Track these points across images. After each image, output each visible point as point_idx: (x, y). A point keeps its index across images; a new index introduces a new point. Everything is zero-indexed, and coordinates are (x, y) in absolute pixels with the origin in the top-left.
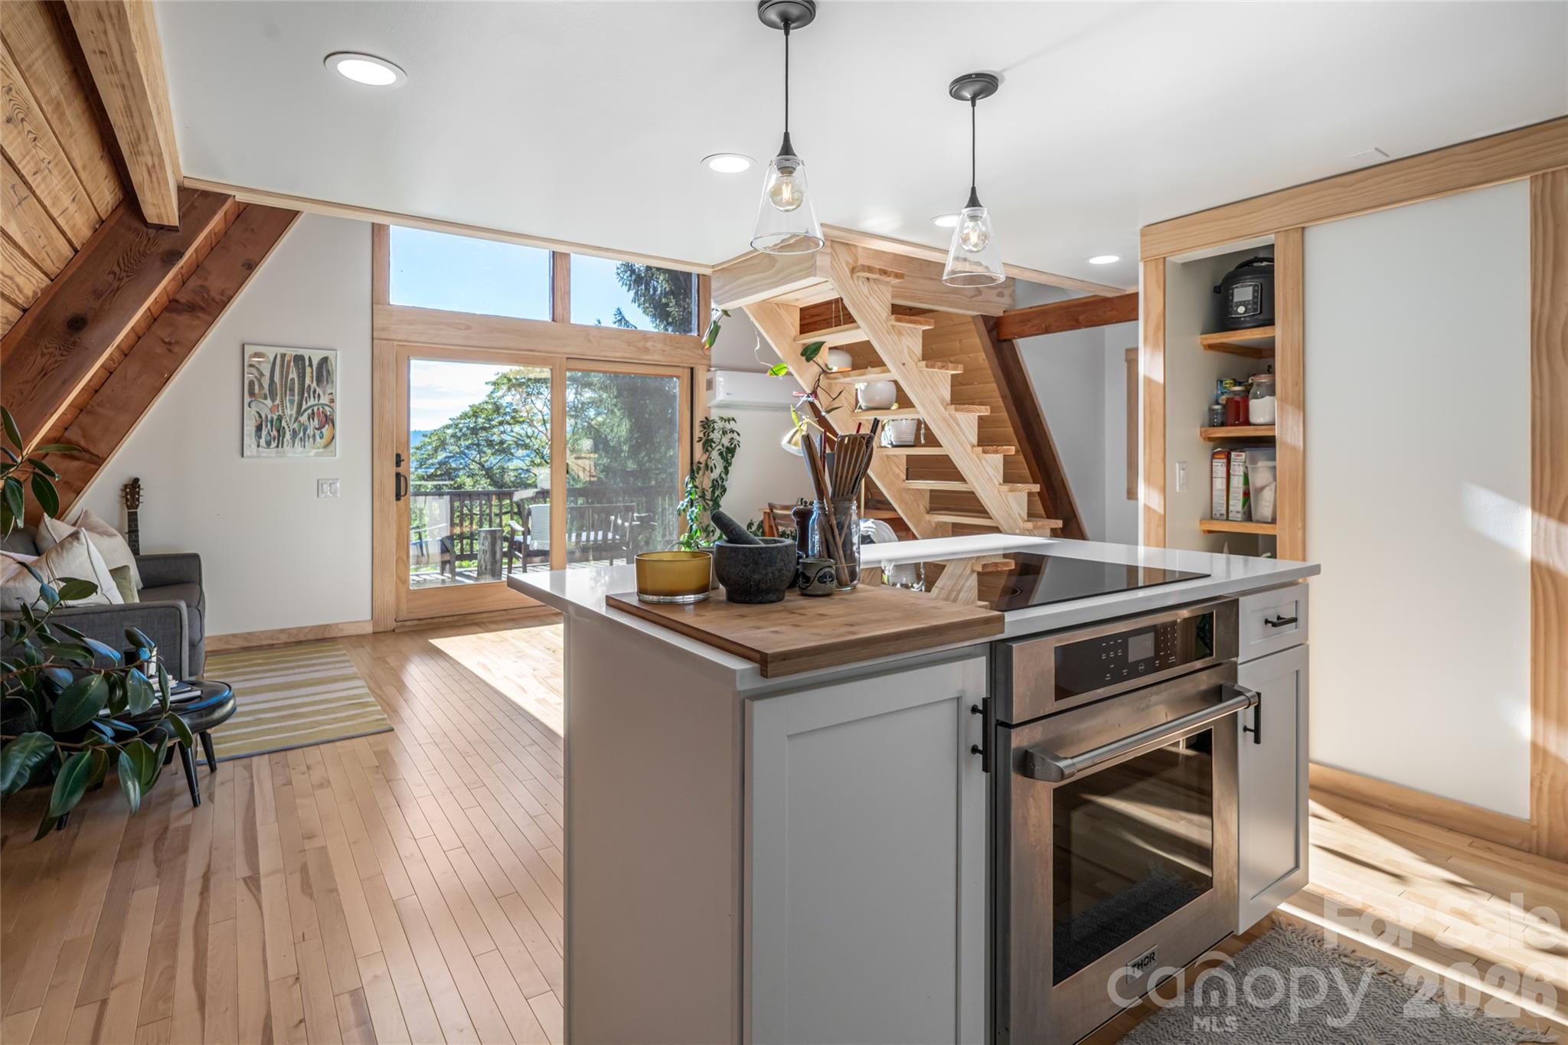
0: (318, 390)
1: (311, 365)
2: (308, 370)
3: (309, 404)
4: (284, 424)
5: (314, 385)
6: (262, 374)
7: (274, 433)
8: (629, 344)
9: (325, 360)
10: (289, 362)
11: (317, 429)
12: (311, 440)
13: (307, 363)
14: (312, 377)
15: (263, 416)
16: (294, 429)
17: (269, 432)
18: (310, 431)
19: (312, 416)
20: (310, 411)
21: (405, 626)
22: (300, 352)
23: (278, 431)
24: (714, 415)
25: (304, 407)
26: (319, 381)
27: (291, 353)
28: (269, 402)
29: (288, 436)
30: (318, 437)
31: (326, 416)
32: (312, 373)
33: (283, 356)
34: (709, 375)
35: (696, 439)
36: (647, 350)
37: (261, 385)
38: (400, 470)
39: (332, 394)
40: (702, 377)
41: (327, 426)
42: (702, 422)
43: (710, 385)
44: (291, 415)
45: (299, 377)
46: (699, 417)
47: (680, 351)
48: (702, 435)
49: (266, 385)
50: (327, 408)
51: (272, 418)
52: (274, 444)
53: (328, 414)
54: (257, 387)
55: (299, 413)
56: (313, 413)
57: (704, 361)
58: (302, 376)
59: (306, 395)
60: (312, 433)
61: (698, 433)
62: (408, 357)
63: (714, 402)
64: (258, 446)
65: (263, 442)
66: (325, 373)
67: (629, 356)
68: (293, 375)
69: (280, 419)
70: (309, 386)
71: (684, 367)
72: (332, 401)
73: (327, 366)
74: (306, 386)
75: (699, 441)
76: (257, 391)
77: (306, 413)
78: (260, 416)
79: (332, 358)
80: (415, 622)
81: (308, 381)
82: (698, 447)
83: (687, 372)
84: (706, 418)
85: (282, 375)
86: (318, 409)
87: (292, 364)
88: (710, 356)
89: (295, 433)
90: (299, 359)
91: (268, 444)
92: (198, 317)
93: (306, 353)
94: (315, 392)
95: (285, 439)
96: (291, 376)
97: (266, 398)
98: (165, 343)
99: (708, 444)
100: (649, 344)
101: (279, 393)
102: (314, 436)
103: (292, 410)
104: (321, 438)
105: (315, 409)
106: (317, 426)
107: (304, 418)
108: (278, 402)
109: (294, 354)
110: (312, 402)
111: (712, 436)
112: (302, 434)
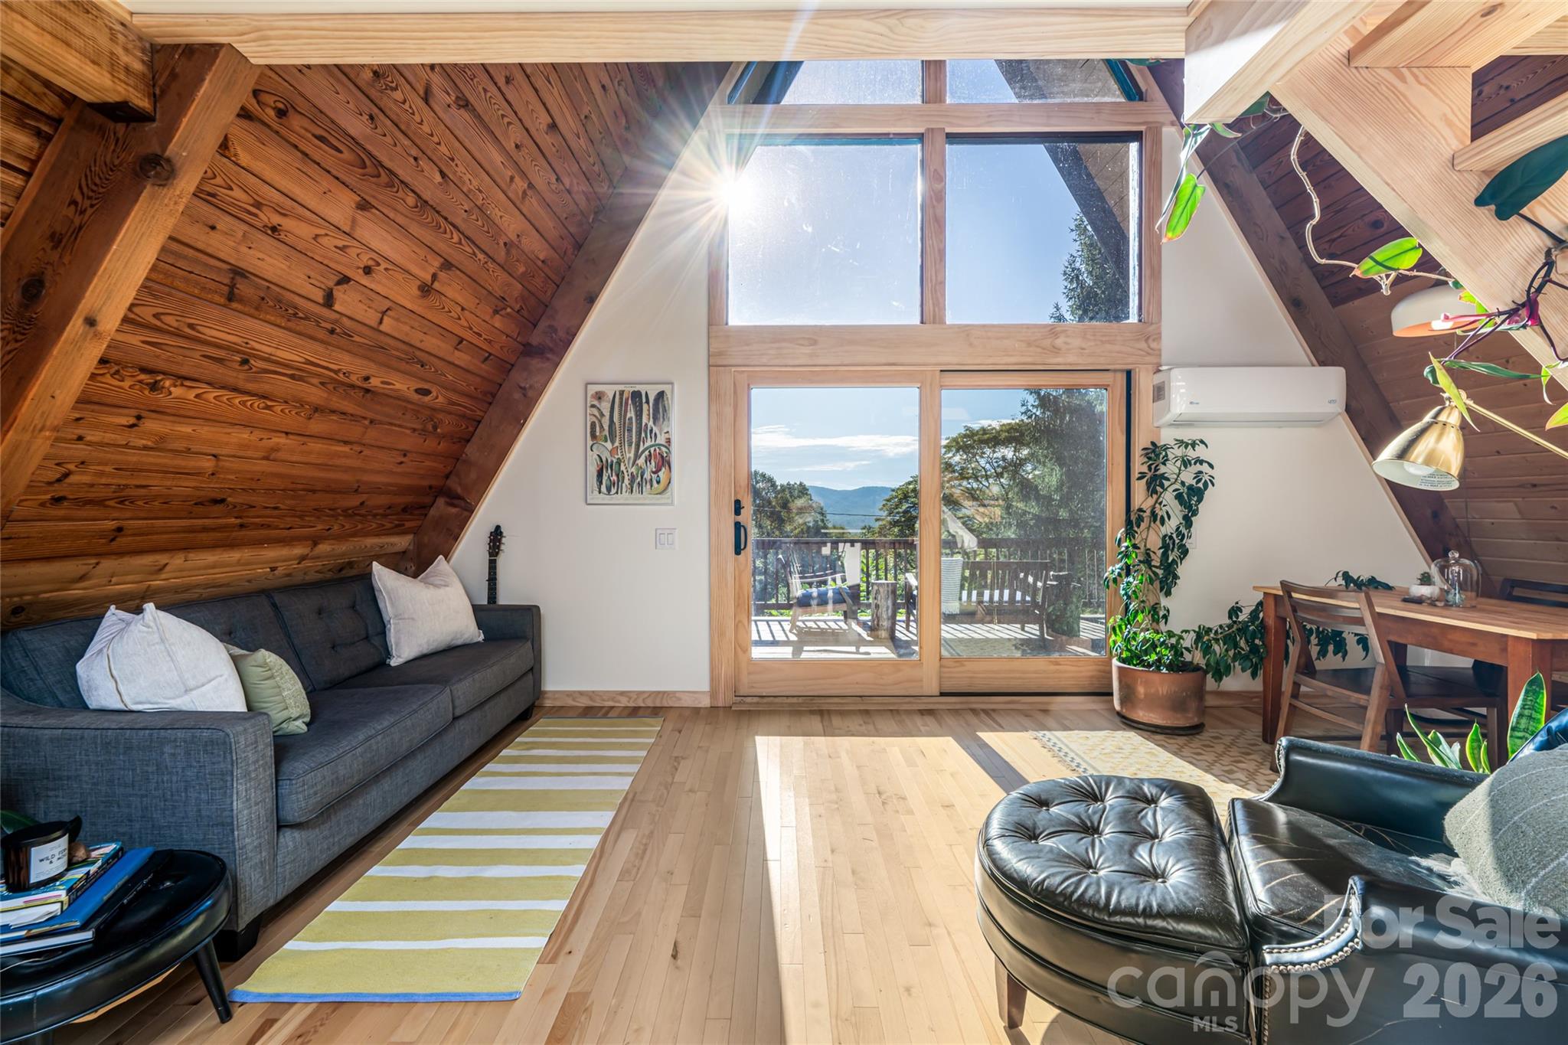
0: (655, 429)
1: (647, 402)
2: (645, 406)
3: (647, 445)
4: (623, 468)
5: (651, 423)
6: (602, 415)
7: (614, 478)
8: (1029, 344)
9: (661, 395)
10: (627, 399)
11: (654, 473)
12: (648, 484)
13: (644, 400)
14: (649, 415)
15: (604, 460)
16: (632, 473)
17: (609, 477)
18: (647, 476)
19: (649, 459)
20: (647, 453)
21: (744, 703)
22: (637, 388)
23: (618, 476)
24: (1167, 437)
25: (641, 449)
26: (655, 419)
27: (629, 389)
28: (609, 445)
29: (627, 481)
30: (655, 482)
31: (662, 457)
32: (649, 410)
33: (622, 393)
34: (1158, 379)
35: (1135, 474)
36: (1056, 351)
37: (601, 427)
38: (739, 519)
39: (668, 432)
40: (1144, 384)
41: (663, 469)
42: (1144, 449)
43: (1159, 393)
44: (629, 458)
45: (636, 416)
46: (1140, 442)
47: (1108, 347)
48: (1145, 469)
49: (606, 427)
50: (664, 449)
51: (612, 462)
52: (613, 491)
53: (665, 455)
54: (598, 429)
55: (637, 456)
56: (650, 455)
57: (1148, 359)
58: (639, 415)
59: (643, 435)
60: (649, 477)
61: (1139, 466)
62: (749, 385)
63: (1168, 418)
64: (600, 492)
65: (604, 489)
66: (661, 410)
67: (1029, 360)
68: (631, 414)
69: (619, 463)
70: (646, 425)
71: (1115, 371)
72: (669, 441)
73: (663, 401)
74: (643, 424)
75: (1139, 479)
76: (598, 434)
77: (644, 455)
78: (601, 461)
79: (668, 393)
80: (755, 700)
81: (645, 420)
82: (1139, 488)
83: (1121, 379)
84: (1153, 443)
85: (620, 414)
86: (655, 450)
87: (630, 401)
88: (1160, 350)
89: (633, 478)
90: (636, 395)
91: (609, 490)
92: (548, 359)
93: (642, 389)
94: (651, 431)
95: (624, 485)
96: (629, 415)
97: (606, 441)
98: (521, 388)
99: (1156, 482)
100: (1059, 342)
101: (618, 434)
102: (651, 480)
103: (630, 453)
104: (658, 482)
105: (652, 449)
106: (654, 470)
107: (641, 461)
108: (617, 444)
109: (632, 390)
110: (648, 443)
111: (1162, 469)
112: (639, 479)
